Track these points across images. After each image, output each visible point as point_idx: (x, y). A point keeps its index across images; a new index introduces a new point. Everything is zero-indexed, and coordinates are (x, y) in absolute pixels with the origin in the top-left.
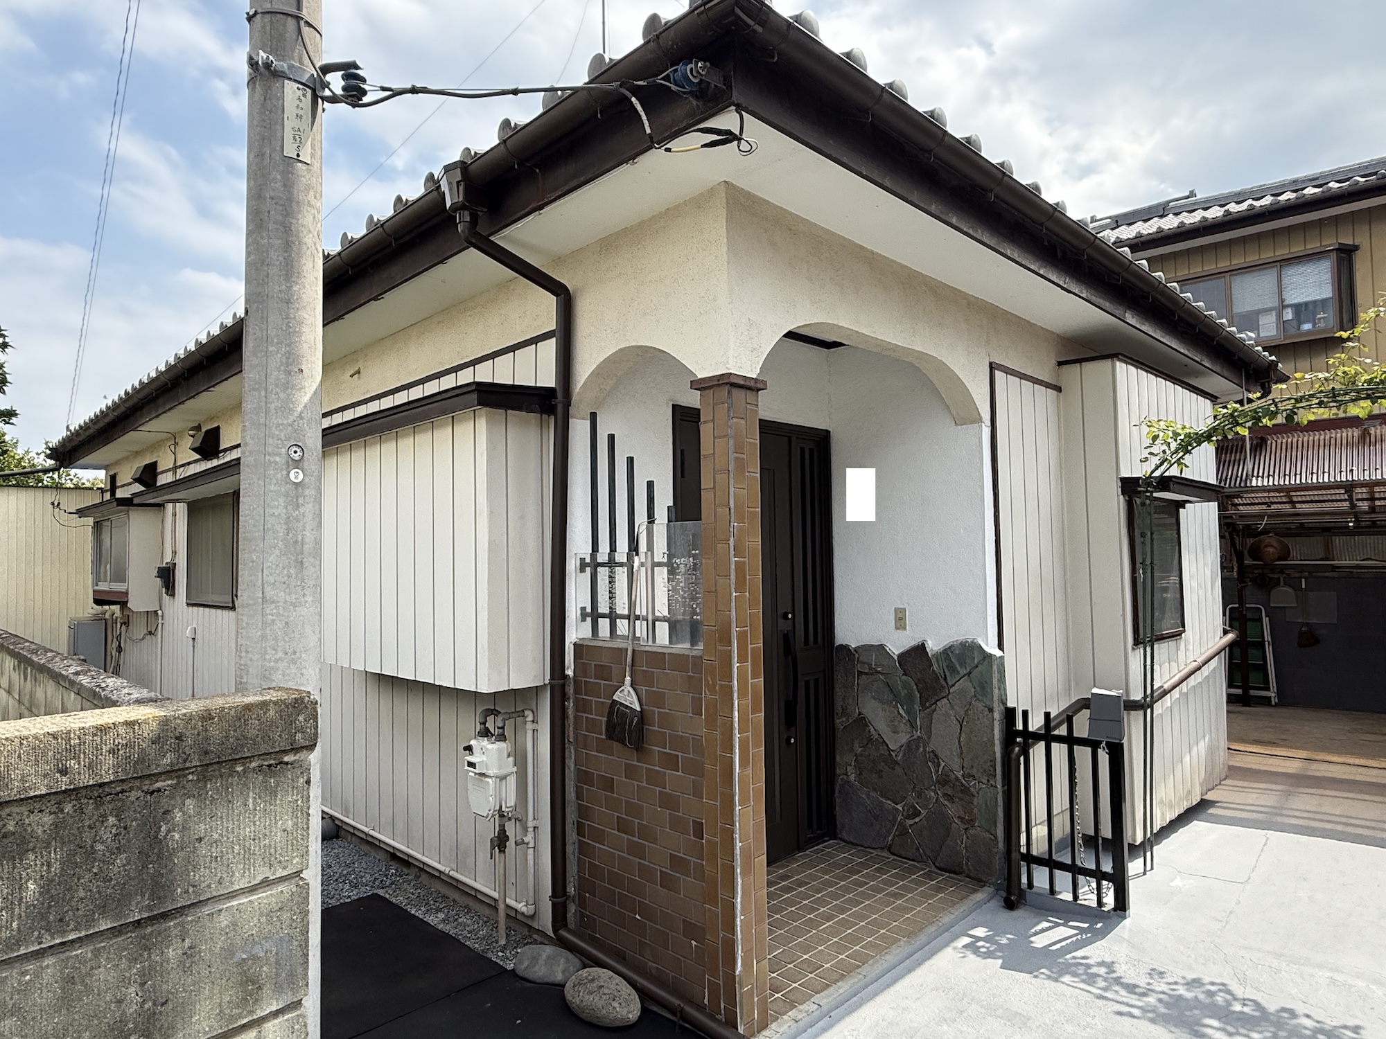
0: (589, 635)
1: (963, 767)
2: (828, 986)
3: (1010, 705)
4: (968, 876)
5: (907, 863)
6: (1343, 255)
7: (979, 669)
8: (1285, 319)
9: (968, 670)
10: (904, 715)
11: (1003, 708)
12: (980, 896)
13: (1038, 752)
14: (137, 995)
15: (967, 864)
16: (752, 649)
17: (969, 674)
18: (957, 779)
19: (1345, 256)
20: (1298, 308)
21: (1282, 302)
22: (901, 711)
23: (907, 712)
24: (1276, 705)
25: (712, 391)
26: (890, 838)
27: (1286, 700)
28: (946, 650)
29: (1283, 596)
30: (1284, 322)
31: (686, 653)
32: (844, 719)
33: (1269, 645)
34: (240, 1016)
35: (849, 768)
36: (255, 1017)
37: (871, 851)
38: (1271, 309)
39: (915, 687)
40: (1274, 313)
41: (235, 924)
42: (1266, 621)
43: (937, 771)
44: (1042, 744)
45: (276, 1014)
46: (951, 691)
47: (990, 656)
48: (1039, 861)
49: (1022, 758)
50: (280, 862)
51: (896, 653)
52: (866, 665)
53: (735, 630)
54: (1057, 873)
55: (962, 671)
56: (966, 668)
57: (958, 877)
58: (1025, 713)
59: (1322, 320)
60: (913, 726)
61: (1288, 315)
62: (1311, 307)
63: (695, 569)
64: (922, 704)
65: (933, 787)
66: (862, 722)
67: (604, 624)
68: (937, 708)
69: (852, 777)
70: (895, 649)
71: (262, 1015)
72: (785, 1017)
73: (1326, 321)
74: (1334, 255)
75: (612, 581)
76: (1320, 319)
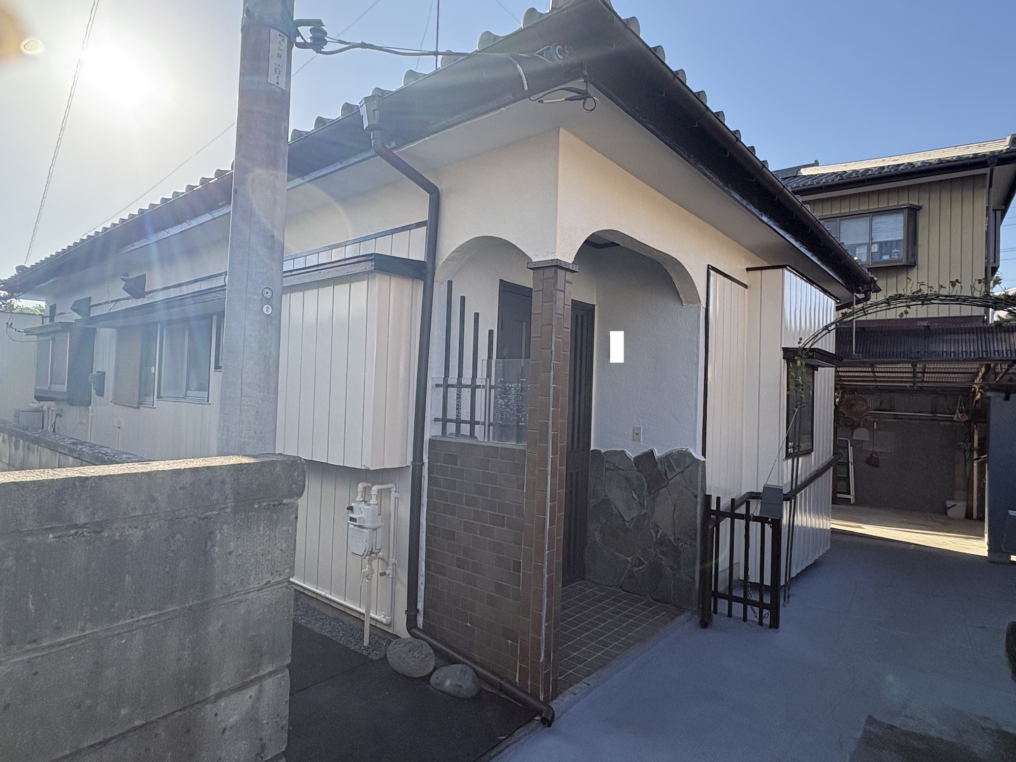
0: (440, 434)
1: (674, 534)
2: (592, 672)
3: (707, 493)
4: (674, 605)
5: (632, 596)
6: (912, 212)
7: (689, 469)
8: (872, 251)
9: (682, 470)
10: (636, 498)
11: (703, 494)
12: (682, 618)
13: (725, 524)
14: (189, 656)
15: (673, 597)
16: (560, 446)
17: (682, 472)
18: (670, 541)
19: (913, 213)
20: (881, 244)
21: (872, 240)
22: (634, 495)
23: (639, 497)
24: (855, 504)
25: (542, 270)
26: (622, 580)
27: (860, 502)
28: (667, 455)
29: (861, 434)
30: (872, 253)
31: (513, 448)
32: (594, 500)
33: (852, 464)
34: (250, 674)
35: (596, 533)
36: (259, 675)
37: (609, 588)
38: (865, 244)
39: (645, 480)
40: (866, 247)
41: (249, 612)
42: (850, 449)
43: (657, 536)
44: (728, 520)
45: (271, 674)
46: (670, 482)
47: (698, 460)
48: (723, 596)
49: (715, 528)
50: (277, 571)
51: (633, 457)
52: (611, 465)
53: (550, 433)
54: (734, 603)
55: (678, 470)
56: (680, 468)
57: (667, 605)
58: (718, 499)
59: (896, 254)
60: (642, 505)
61: (875, 248)
62: (889, 245)
63: (522, 391)
64: (649, 492)
65: (653, 547)
66: (606, 502)
67: (451, 428)
68: (659, 494)
69: (598, 539)
70: (632, 455)
71: (263, 673)
72: (567, 691)
73: (898, 255)
74: (906, 211)
75: (459, 397)
76: (894, 253)
